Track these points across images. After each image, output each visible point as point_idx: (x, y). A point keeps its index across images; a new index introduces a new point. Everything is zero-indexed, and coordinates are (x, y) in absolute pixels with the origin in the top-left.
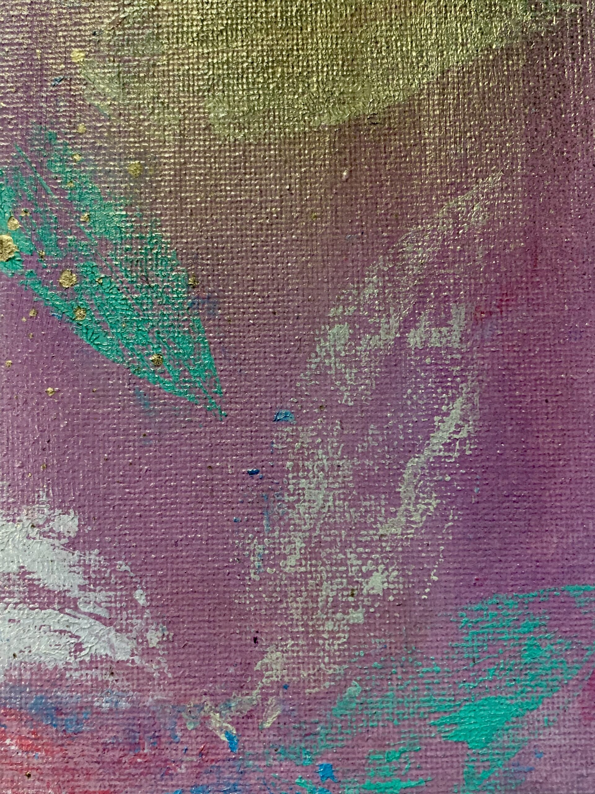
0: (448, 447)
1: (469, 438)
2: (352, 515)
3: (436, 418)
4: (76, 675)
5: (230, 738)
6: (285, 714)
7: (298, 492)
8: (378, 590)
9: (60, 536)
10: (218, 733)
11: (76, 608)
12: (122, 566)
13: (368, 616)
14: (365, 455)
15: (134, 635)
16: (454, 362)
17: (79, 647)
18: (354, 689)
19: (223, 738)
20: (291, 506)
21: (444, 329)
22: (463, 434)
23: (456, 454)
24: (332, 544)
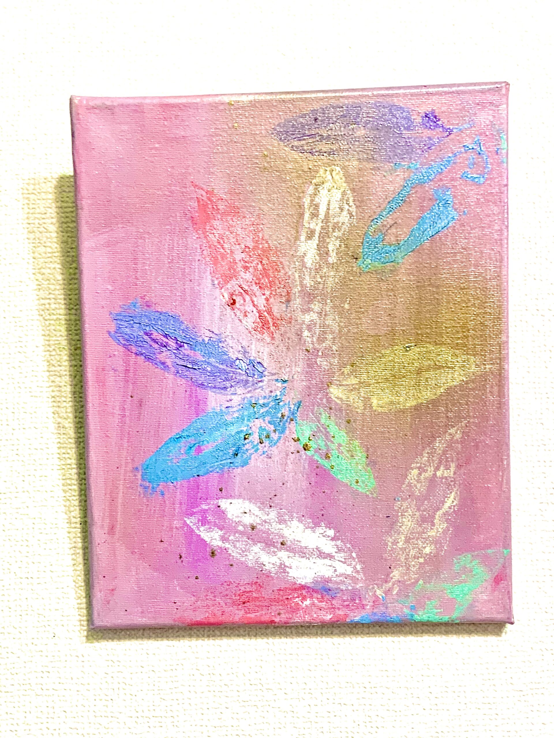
0: (450, 508)
1: (456, 505)
2: (420, 529)
3: (446, 499)
4: (335, 579)
5: (383, 597)
6: (400, 590)
7: (403, 523)
8: (428, 552)
9: (329, 537)
10: (379, 596)
11: (334, 559)
12: (348, 546)
13: (425, 560)
14: (424, 511)
15: (352, 566)
16: (452, 481)
17: (335, 571)
18: (421, 582)
19: (381, 597)
20: (400, 527)
21: (448, 471)
22: (454, 504)
23: (452, 510)
24: (413, 539)
